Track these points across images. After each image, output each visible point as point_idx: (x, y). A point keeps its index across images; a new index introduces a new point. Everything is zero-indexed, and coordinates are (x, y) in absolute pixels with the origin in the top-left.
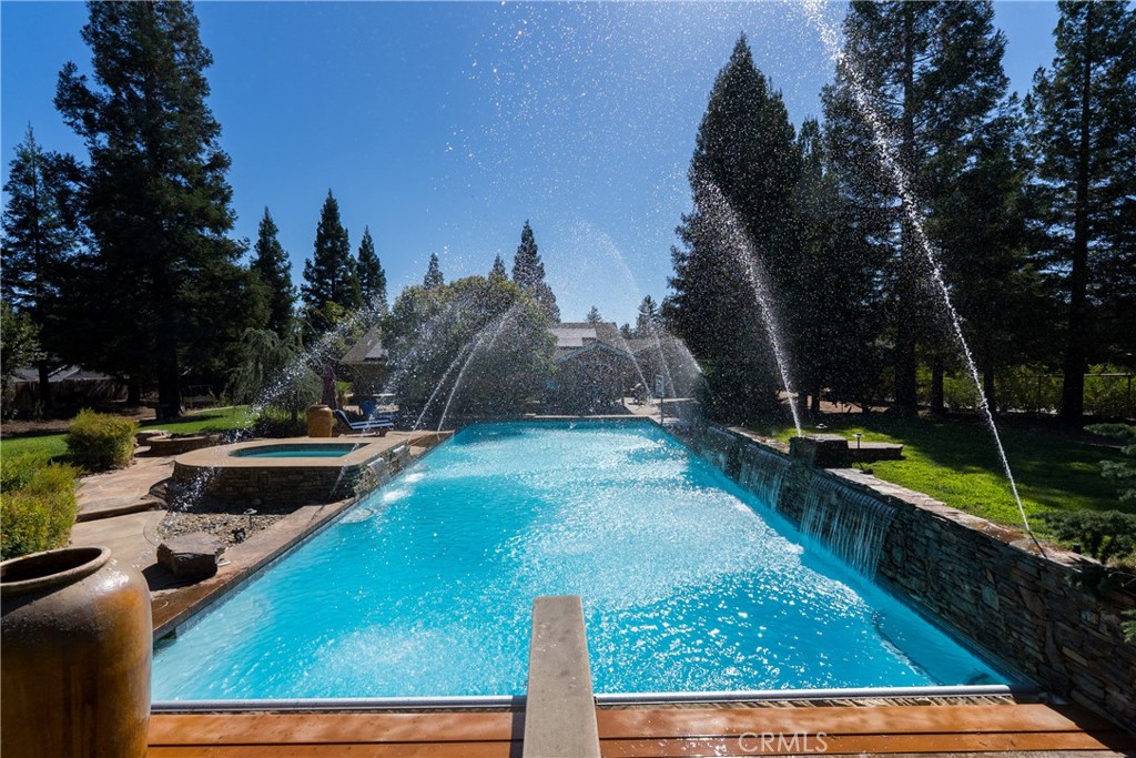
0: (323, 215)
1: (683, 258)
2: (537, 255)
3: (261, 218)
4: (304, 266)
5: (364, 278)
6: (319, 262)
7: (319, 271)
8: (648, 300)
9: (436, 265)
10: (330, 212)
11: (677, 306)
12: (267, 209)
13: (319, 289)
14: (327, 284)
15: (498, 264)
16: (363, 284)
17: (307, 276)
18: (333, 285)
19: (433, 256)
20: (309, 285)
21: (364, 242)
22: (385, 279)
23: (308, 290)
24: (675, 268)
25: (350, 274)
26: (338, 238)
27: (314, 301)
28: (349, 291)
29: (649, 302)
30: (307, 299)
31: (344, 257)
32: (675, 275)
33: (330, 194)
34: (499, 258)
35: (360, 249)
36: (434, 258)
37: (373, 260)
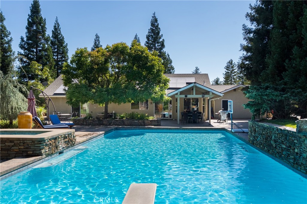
0: (31, 10)
1: (249, 31)
2: (160, 34)
4: (20, 40)
5: (55, 49)
6: (29, 38)
7: (28, 44)
8: (231, 62)
9: (98, 40)
11: (247, 62)
13: (29, 54)
14: (33, 51)
15: (137, 39)
16: (54, 52)
17: (22, 47)
18: (37, 52)
19: (96, 35)
20: (22, 52)
21: (55, 27)
22: (67, 49)
23: (22, 55)
24: (244, 39)
25: (46, 45)
26: (40, 24)
27: (25, 62)
28: (46, 55)
29: (231, 63)
30: (21, 60)
31: (43, 36)
32: (245, 43)
34: (136, 36)
35: (53, 31)
36: (97, 37)
37: (60, 38)
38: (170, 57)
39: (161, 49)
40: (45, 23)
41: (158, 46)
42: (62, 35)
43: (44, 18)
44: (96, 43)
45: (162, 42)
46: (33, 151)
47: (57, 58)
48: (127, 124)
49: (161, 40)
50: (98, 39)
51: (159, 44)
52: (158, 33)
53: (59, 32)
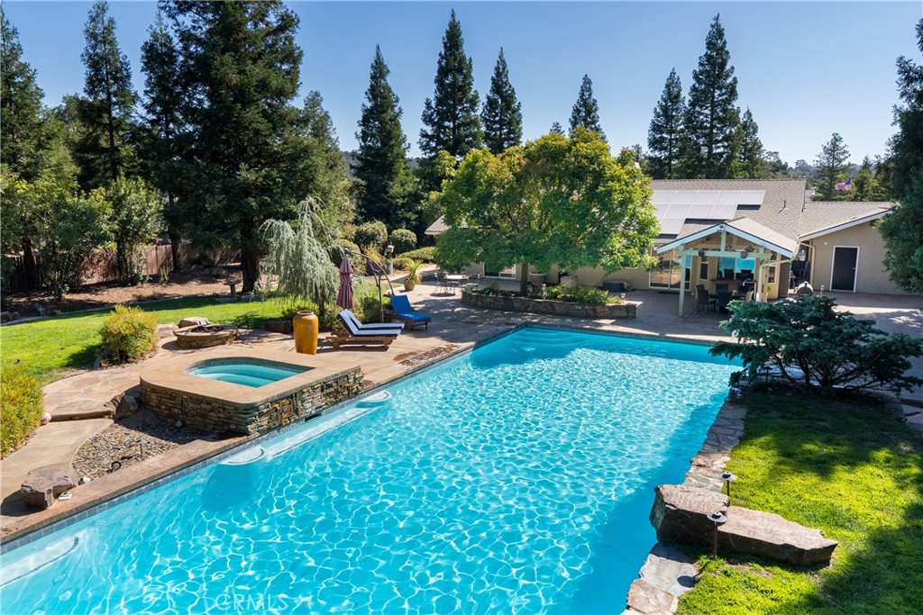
0: (445, 44)
2: (728, 67)
3: (372, 60)
4: (423, 107)
5: (497, 115)
6: (440, 102)
7: (439, 112)
9: (589, 90)
10: (453, 40)
12: (378, 48)
13: (439, 134)
14: (448, 128)
16: (494, 122)
17: (427, 120)
18: (454, 129)
19: (586, 78)
20: (428, 129)
21: (497, 69)
22: (520, 115)
23: (427, 136)
27: (432, 149)
28: (470, 135)
30: (426, 147)
33: (453, 16)
34: (673, 73)
35: (493, 79)
36: (587, 82)
37: (506, 92)
38: (753, 117)
39: (728, 101)
40: (471, 67)
41: (720, 95)
42: (510, 87)
43: (468, 58)
44: (583, 94)
45: (731, 84)
46: (237, 425)
47: (501, 134)
48: (559, 311)
49: (729, 81)
50: (588, 86)
51: (724, 91)
52: (723, 64)
53: (504, 80)
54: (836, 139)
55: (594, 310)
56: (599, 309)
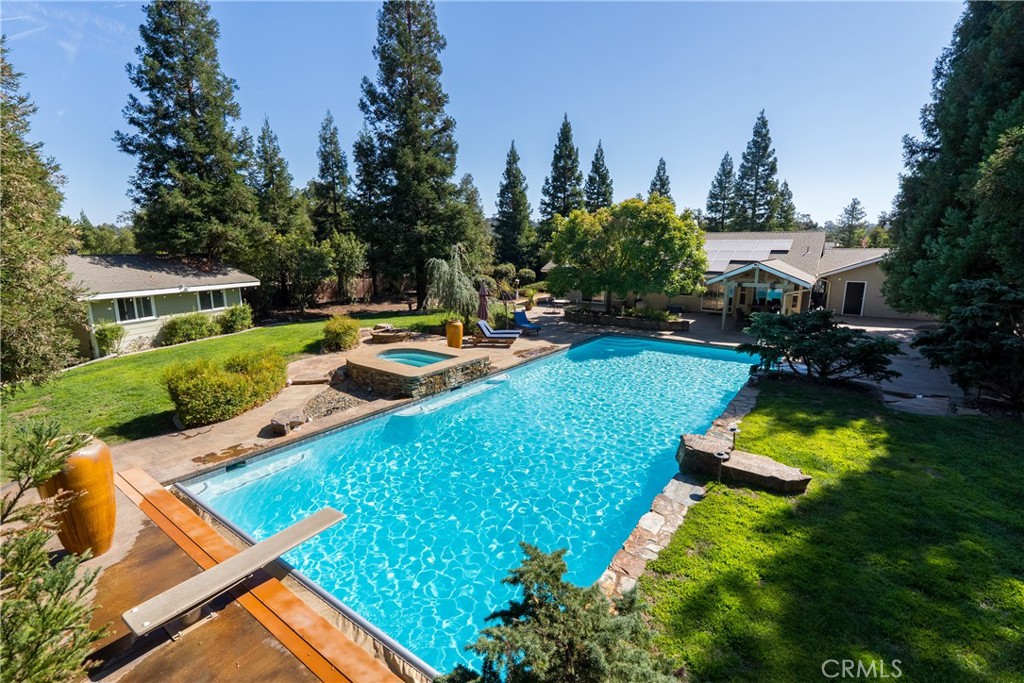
0: (559, 138)
3: (508, 150)
4: (544, 182)
5: (595, 188)
6: (555, 179)
7: (554, 187)
9: (664, 169)
10: (565, 135)
12: (513, 142)
13: (554, 203)
14: (560, 198)
15: (727, 161)
16: (594, 194)
17: (546, 192)
18: (564, 198)
19: (661, 160)
20: (546, 199)
21: (597, 155)
22: (612, 188)
23: (545, 203)
26: (570, 157)
27: (549, 213)
33: (566, 118)
34: (727, 155)
35: (593, 162)
36: (662, 163)
37: (602, 171)
38: (789, 187)
39: (769, 175)
40: (578, 154)
41: (763, 171)
42: (605, 168)
43: (575, 148)
44: (659, 172)
45: (772, 162)
46: (405, 390)
48: (632, 325)
49: (771, 159)
50: (663, 166)
51: (766, 167)
52: (766, 147)
53: (601, 163)
54: (855, 203)
55: (658, 325)
56: (662, 324)
